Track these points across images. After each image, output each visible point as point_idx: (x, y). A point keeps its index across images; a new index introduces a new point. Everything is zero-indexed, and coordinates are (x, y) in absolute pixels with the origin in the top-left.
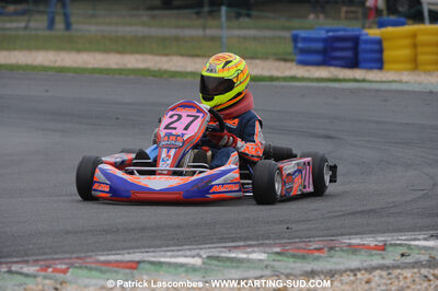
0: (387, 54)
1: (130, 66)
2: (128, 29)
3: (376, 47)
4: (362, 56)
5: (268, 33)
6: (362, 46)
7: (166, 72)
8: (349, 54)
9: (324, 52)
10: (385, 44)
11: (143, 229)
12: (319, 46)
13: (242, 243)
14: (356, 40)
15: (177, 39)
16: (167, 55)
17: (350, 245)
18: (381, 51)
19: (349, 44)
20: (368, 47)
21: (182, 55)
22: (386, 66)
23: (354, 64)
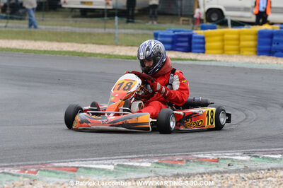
0: (208, 45)
1: (64, 49)
2: (63, 28)
3: (201, 41)
4: (193, 46)
5: (140, 32)
6: (194, 40)
7: (85, 53)
8: (186, 44)
9: (172, 43)
10: (206, 39)
11: (78, 147)
12: (169, 40)
13: (135, 156)
14: (190, 37)
15: (90, 34)
16: (84, 43)
17: (198, 158)
18: (204, 43)
19: (186, 39)
20: (197, 40)
21: (93, 43)
22: (207, 51)
23: (189, 50)
